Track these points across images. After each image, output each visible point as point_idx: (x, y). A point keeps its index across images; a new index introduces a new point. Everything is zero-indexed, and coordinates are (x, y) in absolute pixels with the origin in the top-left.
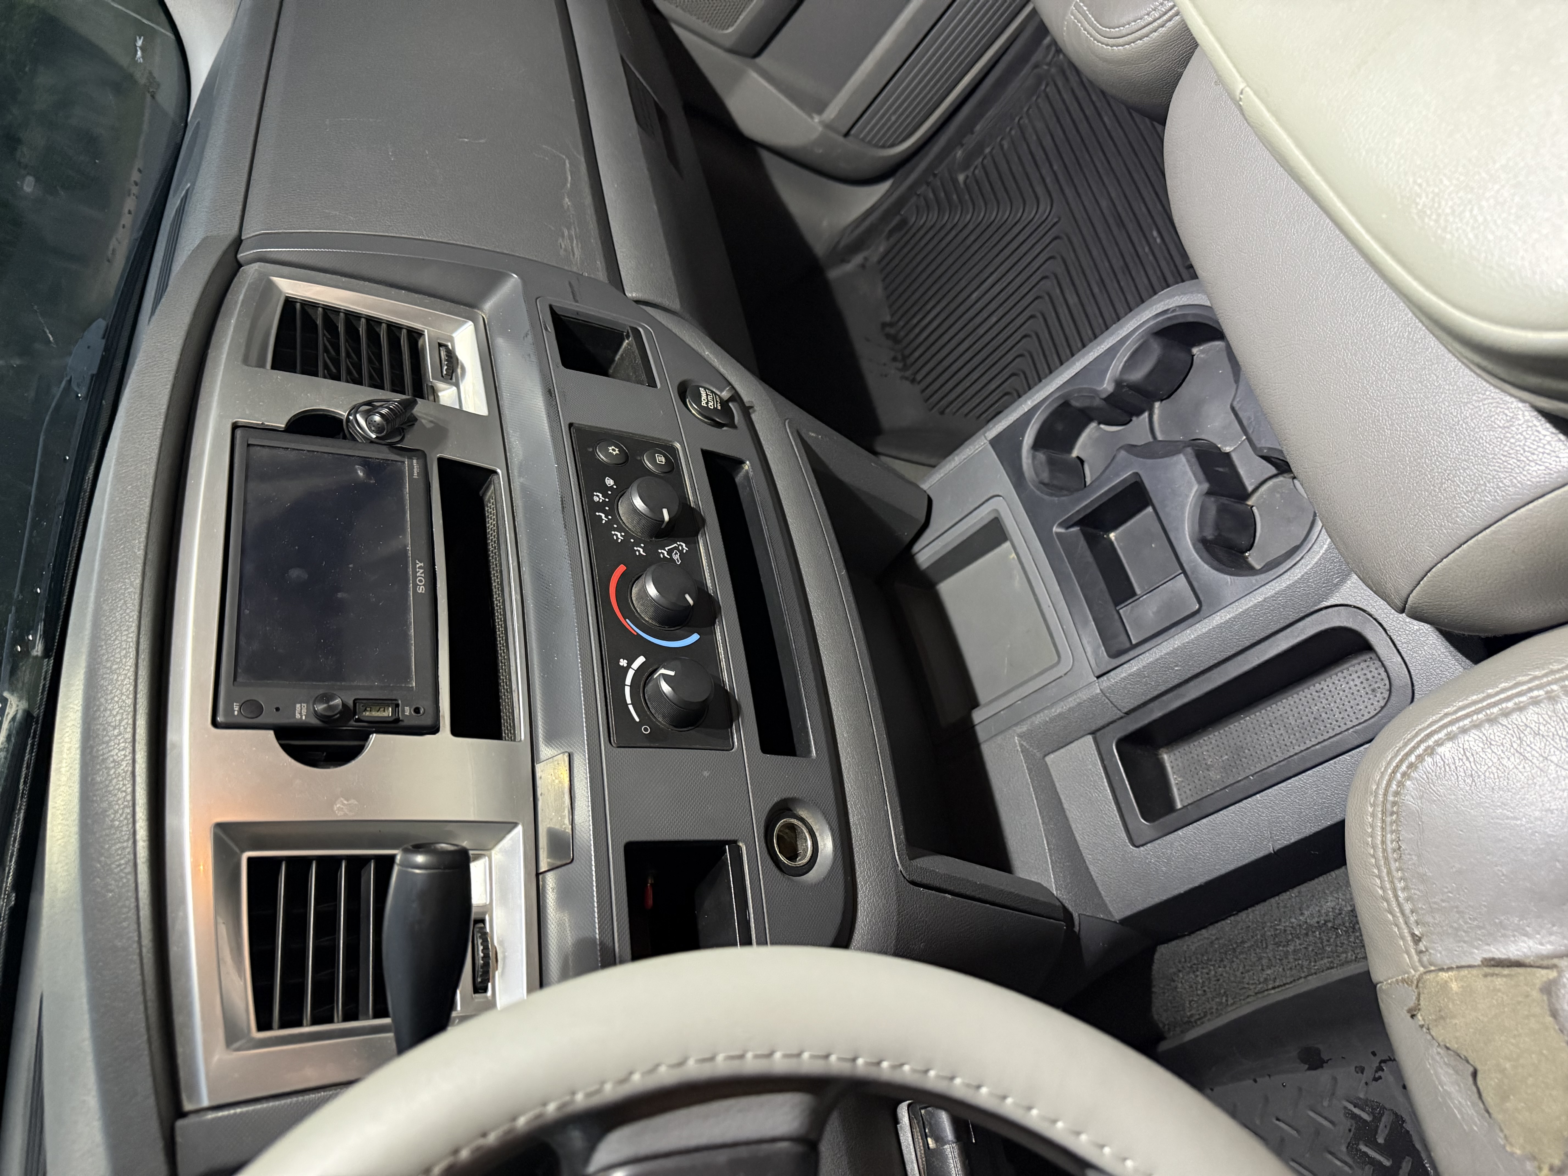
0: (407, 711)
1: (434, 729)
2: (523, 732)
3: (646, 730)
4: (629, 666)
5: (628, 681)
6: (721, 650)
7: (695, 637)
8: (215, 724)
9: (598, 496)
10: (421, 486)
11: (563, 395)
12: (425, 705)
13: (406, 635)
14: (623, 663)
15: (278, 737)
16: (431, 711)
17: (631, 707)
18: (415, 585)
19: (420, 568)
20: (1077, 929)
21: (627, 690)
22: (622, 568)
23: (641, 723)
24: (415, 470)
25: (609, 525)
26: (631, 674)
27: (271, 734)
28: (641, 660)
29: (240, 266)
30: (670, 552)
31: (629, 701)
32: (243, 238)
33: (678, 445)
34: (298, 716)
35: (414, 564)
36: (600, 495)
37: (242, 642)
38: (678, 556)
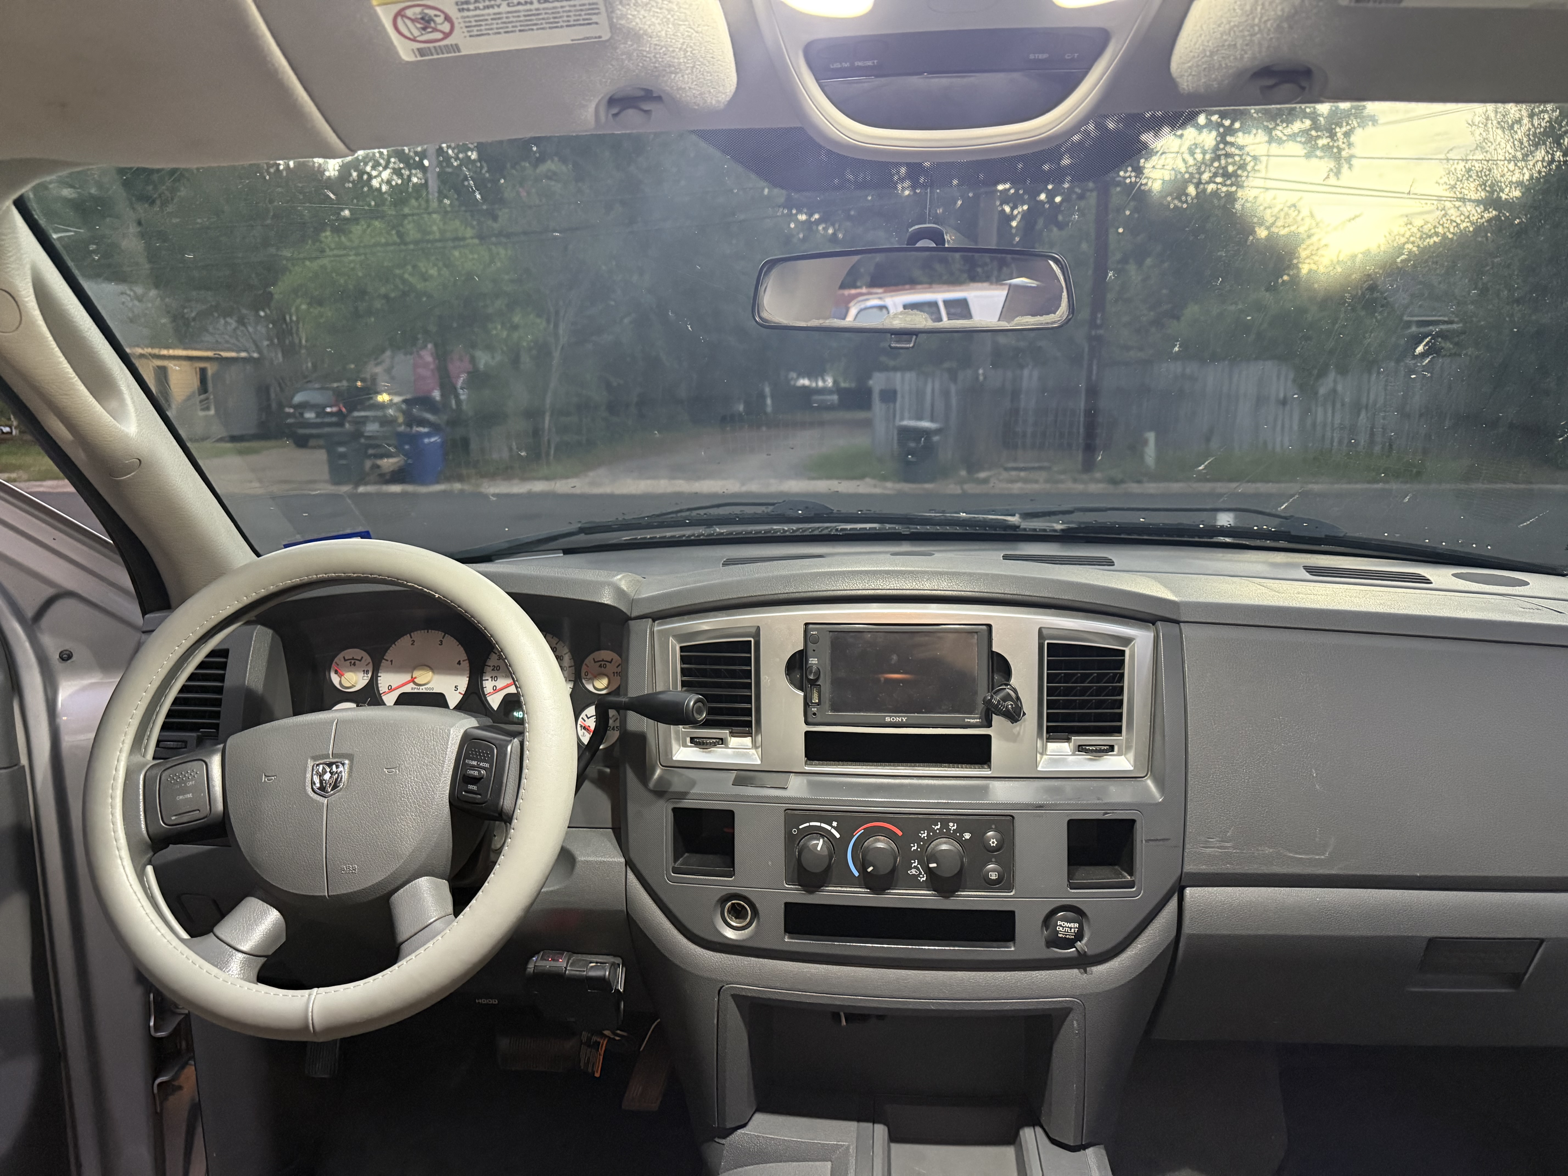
0: (814, 710)
1: (807, 723)
2: (808, 769)
3: (794, 831)
4: (833, 827)
5: (823, 825)
6: (848, 889)
7: (856, 874)
8: (806, 624)
9: (954, 826)
10: (961, 723)
11: (1040, 816)
12: (818, 719)
13: (860, 711)
14: (835, 824)
15: (801, 652)
16: (815, 721)
17: (807, 824)
18: (890, 717)
19: (902, 720)
20: (717, 1140)
21: (818, 824)
22: (900, 833)
23: (798, 829)
24: (972, 721)
25: (930, 830)
26: (829, 828)
27: (801, 647)
28: (838, 836)
29: (1154, 624)
30: (916, 867)
31: (812, 824)
32: (1181, 624)
33: (1012, 894)
34: (811, 659)
35: (904, 717)
36: (955, 828)
37: (852, 634)
38: (914, 873)
